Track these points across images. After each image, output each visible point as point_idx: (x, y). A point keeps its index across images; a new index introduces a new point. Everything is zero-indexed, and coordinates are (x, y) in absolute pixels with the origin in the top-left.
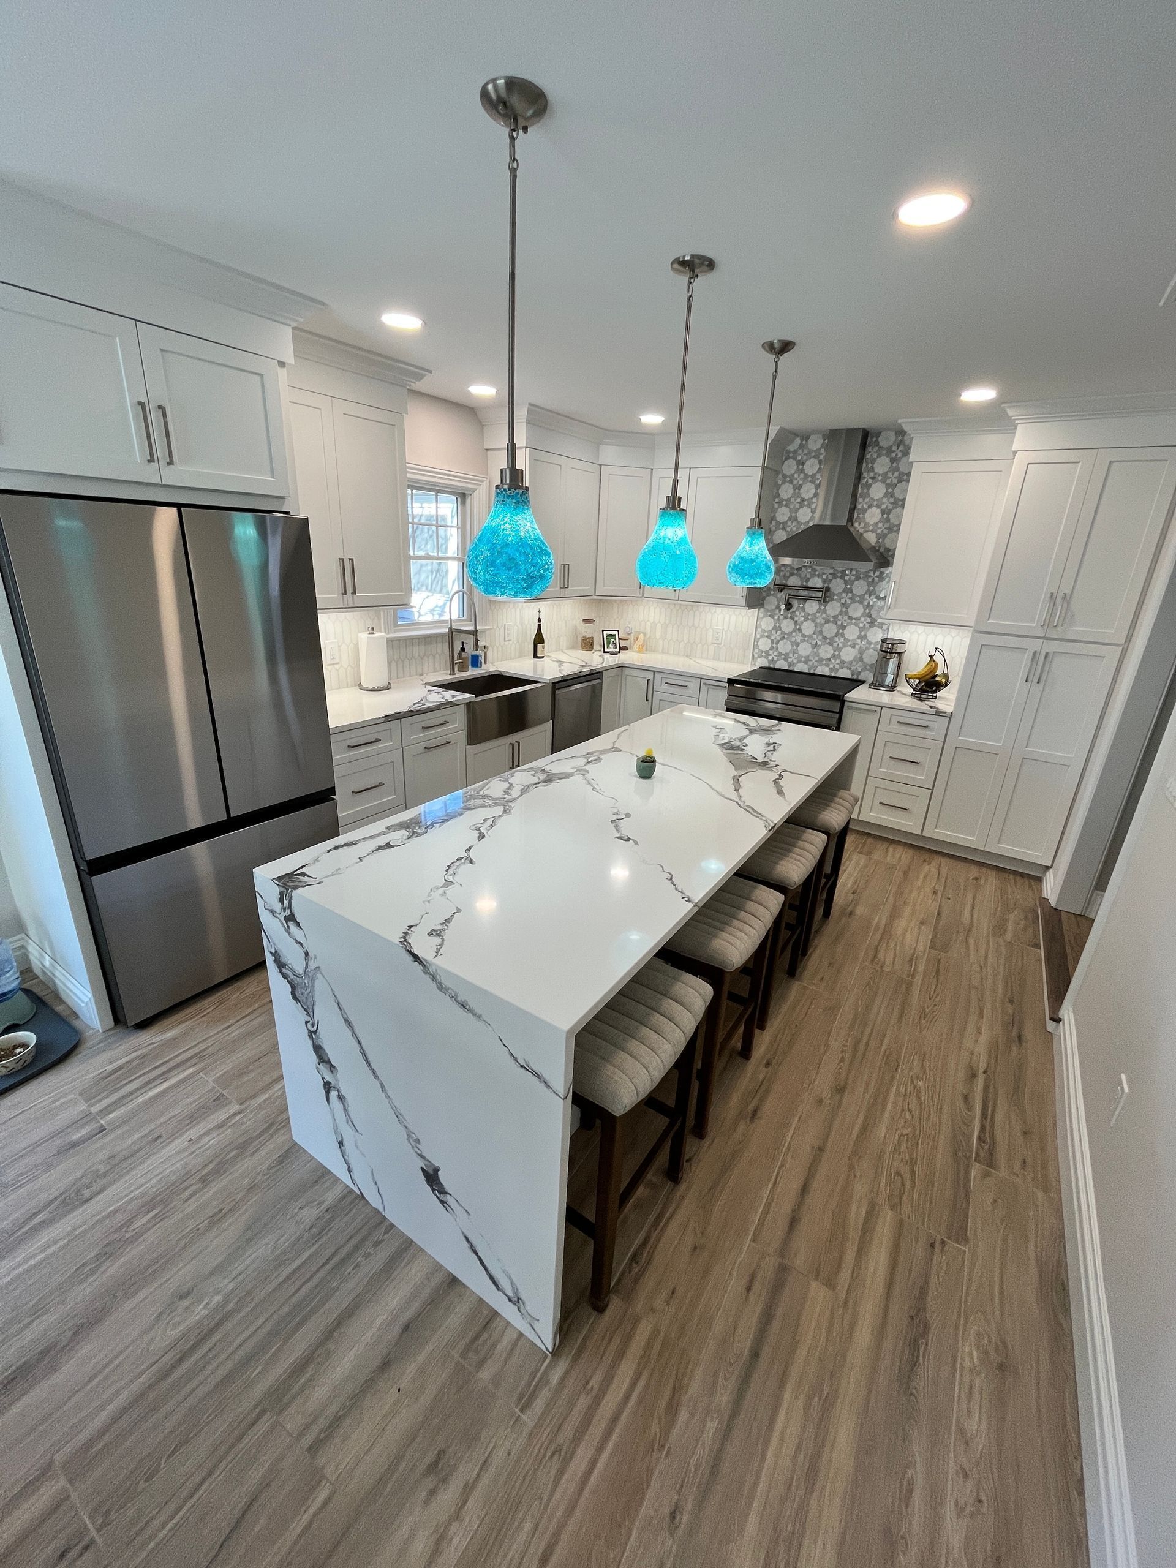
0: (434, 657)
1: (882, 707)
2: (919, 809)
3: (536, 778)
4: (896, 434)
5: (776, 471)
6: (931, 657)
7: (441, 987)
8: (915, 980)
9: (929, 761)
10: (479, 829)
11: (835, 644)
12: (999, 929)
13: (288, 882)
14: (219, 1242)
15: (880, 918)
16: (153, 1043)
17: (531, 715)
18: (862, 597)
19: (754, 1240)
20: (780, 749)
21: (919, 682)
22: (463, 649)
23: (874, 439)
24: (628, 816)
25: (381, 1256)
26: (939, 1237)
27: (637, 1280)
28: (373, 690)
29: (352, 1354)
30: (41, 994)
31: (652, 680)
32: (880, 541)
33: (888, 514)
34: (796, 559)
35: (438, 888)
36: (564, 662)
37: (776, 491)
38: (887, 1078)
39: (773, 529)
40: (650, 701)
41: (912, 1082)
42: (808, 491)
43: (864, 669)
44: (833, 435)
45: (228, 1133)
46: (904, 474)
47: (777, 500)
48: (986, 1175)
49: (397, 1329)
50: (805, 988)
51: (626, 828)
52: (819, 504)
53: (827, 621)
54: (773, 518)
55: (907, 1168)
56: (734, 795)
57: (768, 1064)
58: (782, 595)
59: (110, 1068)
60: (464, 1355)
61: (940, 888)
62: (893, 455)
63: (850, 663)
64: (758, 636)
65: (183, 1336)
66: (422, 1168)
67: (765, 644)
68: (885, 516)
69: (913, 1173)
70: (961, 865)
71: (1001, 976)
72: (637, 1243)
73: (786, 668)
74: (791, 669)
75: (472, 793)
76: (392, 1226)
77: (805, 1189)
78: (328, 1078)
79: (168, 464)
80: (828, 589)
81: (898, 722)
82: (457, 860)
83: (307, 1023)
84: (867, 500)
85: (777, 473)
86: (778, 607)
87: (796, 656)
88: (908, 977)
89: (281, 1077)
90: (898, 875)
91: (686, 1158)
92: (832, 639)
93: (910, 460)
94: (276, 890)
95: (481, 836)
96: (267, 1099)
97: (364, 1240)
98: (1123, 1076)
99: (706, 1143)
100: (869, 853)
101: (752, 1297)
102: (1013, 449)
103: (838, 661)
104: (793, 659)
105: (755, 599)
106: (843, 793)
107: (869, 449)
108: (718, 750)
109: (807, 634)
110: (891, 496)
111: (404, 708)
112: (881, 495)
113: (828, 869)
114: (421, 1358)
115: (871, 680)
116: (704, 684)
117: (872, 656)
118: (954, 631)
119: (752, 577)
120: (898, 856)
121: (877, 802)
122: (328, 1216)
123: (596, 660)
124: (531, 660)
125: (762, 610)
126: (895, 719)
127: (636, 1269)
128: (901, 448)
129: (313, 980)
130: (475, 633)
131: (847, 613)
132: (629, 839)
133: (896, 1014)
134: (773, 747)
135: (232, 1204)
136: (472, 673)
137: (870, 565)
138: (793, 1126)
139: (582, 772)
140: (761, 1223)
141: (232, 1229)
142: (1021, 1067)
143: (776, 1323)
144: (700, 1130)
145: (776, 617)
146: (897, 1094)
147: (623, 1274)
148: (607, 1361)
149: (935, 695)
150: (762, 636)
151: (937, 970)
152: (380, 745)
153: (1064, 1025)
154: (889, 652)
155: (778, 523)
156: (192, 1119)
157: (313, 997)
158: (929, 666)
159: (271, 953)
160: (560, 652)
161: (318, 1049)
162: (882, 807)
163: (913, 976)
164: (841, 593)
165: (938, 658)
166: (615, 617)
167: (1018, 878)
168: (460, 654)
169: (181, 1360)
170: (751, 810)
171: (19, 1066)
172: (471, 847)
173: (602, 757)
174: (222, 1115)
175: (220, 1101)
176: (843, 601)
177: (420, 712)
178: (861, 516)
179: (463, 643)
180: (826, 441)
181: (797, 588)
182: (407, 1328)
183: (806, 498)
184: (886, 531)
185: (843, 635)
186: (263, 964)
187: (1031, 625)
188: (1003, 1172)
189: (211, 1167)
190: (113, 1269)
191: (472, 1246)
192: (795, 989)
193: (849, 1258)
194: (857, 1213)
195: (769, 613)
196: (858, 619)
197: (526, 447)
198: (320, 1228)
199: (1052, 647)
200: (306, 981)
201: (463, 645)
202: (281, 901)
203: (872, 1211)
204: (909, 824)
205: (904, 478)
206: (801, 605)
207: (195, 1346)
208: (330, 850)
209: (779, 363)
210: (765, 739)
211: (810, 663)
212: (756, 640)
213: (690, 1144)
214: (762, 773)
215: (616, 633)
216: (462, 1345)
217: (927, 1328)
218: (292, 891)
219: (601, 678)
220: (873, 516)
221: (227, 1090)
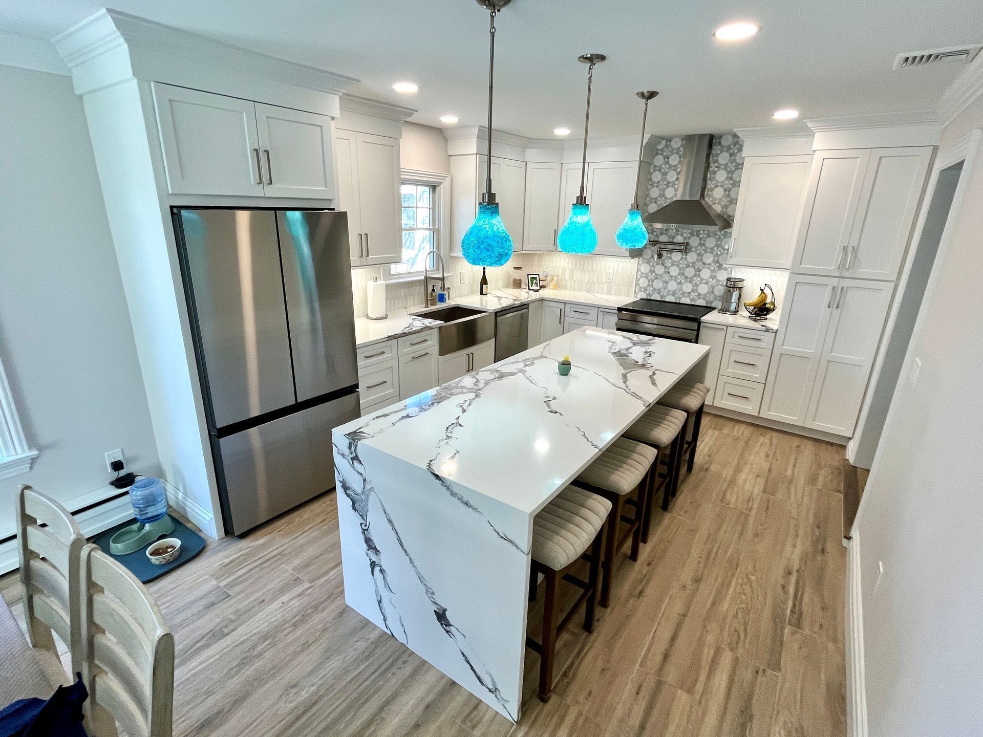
0: (414, 296)
1: (727, 326)
2: (755, 397)
3: (493, 376)
4: (733, 137)
5: (649, 163)
6: (762, 290)
7: (453, 494)
8: (751, 514)
9: (762, 363)
10: (462, 407)
11: (694, 282)
12: (813, 480)
13: (354, 437)
14: (308, 660)
15: (728, 473)
16: (251, 547)
17: (479, 335)
18: (712, 249)
19: (641, 666)
20: (654, 356)
21: (754, 308)
22: (433, 290)
23: (718, 140)
24: (555, 398)
25: (408, 670)
26: (762, 668)
27: (567, 685)
28: (376, 319)
29: (397, 719)
30: (176, 517)
31: (563, 309)
32: (724, 210)
33: (729, 192)
34: (665, 224)
35: (443, 440)
36: (502, 297)
37: (649, 177)
38: (730, 573)
39: (648, 202)
40: (562, 323)
41: (747, 577)
42: (672, 176)
43: (715, 299)
44: (689, 139)
45: (305, 600)
46: (739, 164)
47: (650, 183)
48: (793, 633)
49: (422, 708)
50: (675, 517)
51: (554, 405)
52: (680, 185)
53: (688, 266)
54: (647, 195)
55: (742, 628)
56: (623, 386)
57: (649, 564)
58: (655, 248)
59: (227, 561)
60: (464, 722)
61: (771, 453)
62: (731, 151)
63: (705, 295)
64: (639, 277)
65: (296, 707)
66: (435, 611)
67: (643, 282)
68: (727, 193)
69: (745, 630)
70: (788, 437)
71: (812, 511)
72: (566, 666)
73: (659, 299)
74: (663, 300)
75: (454, 385)
76: (412, 653)
77: (673, 639)
78: (374, 558)
79: (268, 184)
80: (687, 244)
81: (740, 337)
82: (452, 424)
83: (361, 524)
84: (714, 182)
85: (650, 164)
86: (653, 257)
87: (666, 290)
88: (747, 510)
89: (341, 563)
90: (741, 444)
91: (596, 619)
92: (692, 278)
93: (743, 156)
94: (347, 441)
95: (464, 411)
96: (326, 580)
97: (397, 660)
98: (881, 563)
99: (609, 610)
100: (721, 429)
101: (640, 696)
102: (813, 149)
103: (696, 294)
104: (664, 293)
105: (635, 253)
106: (698, 385)
107: (715, 147)
108: (612, 356)
109: (674, 275)
110: (731, 179)
111: (399, 331)
112: (724, 178)
113: (689, 437)
114: (438, 723)
115: (720, 307)
116: (601, 311)
117: (720, 290)
118: (778, 272)
119: (632, 242)
120: (742, 431)
121: (725, 394)
122: (373, 646)
123: (524, 295)
124: (479, 296)
125: (641, 259)
126: (737, 335)
127: (566, 680)
128: (736, 147)
129: (368, 496)
130: (443, 279)
131: (701, 260)
132: (556, 412)
133: (737, 535)
134: (650, 354)
135: (314, 638)
136: (440, 306)
137: (716, 228)
138: (666, 603)
139: (522, 371)
140: (646, 656)
141: (316, 652)
142: (822, 569)
143: (656, 712)
144: (604, 603)
145: (651, 264)
146: (737, 583)
147: (558, 682)
148: (551, 729)
149: (766, 317)
150: (641, 277)
151: (767, 507)
152: (384, 356)
153: (853, 541)
154: (732, 288)
155: (652, 198)
156: (282, 591)
157: (367, 507)
158: (761, 297)
159: (340, 481)
160: (499, 290)
161: (368, 541)
162: (730, 397)
163: (750, 510)
164: (697, 247)
165: (767, 291)
166: (536, 265)
167: (829, 447)
168: (431, 293)
169: (297, 719)
170: (634, 395)
171: (171, 559)
172: (458, 417)
173: (534, 362)
174: (298, 590)
175: (297, 581)
176: (698, 252)
177: (409, 334)
178: (710, 193)
179: (433, 286)
180: (684, 142)
181: (665, 243)
182: (428, 707)
183: (671, 181)
184: (728, 203)
185: (699, 276)
186: (333, 489)
187: (831, 268)
188: (807, 631)
189: (297, 618)
190: (249, 671)
191: (466, 658)
192: (667, 518)
193: (703, 677)
194: (708, 653)
195: (646, 261)
196: (710, 264)
197: (477, 154)
198: (368, 654)
199: (845, 283)
200: (363, 498)
201: (433, 287)
202: (350, 448)
203: (718, 651)
204: (749, 409)
205: (739, 166)
206: (669, 255)
207: (304, 713)
208: (374, 419)
209: (648, 105)
210: (644, 349)
211: (676, 295)
212: (637, 280)
213: (598, 611)
214: (643, 371)
215: (537, 276)
216: (462, 716)
217: (751, 717)
218: (357, 442)
219: (527, 308)
220: (718, 193)
221: (301, 575)
